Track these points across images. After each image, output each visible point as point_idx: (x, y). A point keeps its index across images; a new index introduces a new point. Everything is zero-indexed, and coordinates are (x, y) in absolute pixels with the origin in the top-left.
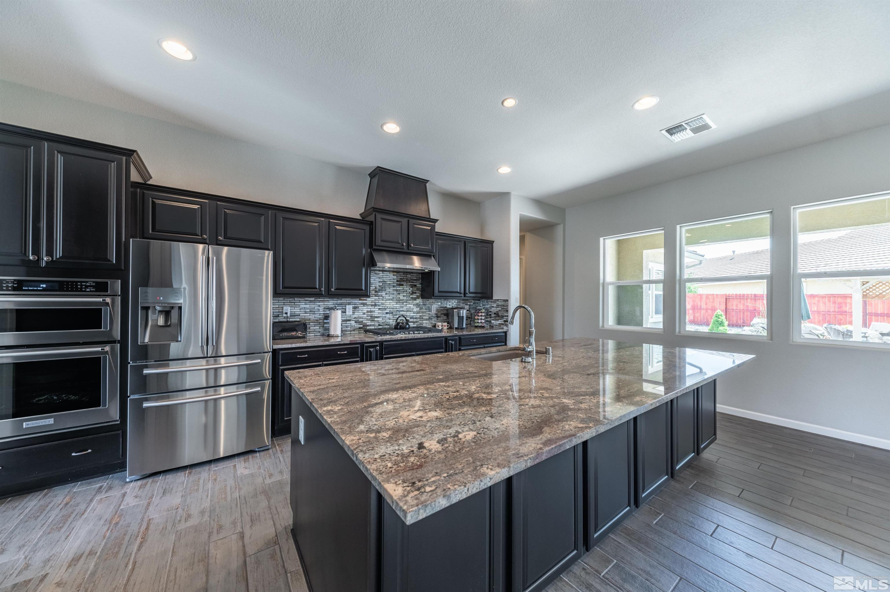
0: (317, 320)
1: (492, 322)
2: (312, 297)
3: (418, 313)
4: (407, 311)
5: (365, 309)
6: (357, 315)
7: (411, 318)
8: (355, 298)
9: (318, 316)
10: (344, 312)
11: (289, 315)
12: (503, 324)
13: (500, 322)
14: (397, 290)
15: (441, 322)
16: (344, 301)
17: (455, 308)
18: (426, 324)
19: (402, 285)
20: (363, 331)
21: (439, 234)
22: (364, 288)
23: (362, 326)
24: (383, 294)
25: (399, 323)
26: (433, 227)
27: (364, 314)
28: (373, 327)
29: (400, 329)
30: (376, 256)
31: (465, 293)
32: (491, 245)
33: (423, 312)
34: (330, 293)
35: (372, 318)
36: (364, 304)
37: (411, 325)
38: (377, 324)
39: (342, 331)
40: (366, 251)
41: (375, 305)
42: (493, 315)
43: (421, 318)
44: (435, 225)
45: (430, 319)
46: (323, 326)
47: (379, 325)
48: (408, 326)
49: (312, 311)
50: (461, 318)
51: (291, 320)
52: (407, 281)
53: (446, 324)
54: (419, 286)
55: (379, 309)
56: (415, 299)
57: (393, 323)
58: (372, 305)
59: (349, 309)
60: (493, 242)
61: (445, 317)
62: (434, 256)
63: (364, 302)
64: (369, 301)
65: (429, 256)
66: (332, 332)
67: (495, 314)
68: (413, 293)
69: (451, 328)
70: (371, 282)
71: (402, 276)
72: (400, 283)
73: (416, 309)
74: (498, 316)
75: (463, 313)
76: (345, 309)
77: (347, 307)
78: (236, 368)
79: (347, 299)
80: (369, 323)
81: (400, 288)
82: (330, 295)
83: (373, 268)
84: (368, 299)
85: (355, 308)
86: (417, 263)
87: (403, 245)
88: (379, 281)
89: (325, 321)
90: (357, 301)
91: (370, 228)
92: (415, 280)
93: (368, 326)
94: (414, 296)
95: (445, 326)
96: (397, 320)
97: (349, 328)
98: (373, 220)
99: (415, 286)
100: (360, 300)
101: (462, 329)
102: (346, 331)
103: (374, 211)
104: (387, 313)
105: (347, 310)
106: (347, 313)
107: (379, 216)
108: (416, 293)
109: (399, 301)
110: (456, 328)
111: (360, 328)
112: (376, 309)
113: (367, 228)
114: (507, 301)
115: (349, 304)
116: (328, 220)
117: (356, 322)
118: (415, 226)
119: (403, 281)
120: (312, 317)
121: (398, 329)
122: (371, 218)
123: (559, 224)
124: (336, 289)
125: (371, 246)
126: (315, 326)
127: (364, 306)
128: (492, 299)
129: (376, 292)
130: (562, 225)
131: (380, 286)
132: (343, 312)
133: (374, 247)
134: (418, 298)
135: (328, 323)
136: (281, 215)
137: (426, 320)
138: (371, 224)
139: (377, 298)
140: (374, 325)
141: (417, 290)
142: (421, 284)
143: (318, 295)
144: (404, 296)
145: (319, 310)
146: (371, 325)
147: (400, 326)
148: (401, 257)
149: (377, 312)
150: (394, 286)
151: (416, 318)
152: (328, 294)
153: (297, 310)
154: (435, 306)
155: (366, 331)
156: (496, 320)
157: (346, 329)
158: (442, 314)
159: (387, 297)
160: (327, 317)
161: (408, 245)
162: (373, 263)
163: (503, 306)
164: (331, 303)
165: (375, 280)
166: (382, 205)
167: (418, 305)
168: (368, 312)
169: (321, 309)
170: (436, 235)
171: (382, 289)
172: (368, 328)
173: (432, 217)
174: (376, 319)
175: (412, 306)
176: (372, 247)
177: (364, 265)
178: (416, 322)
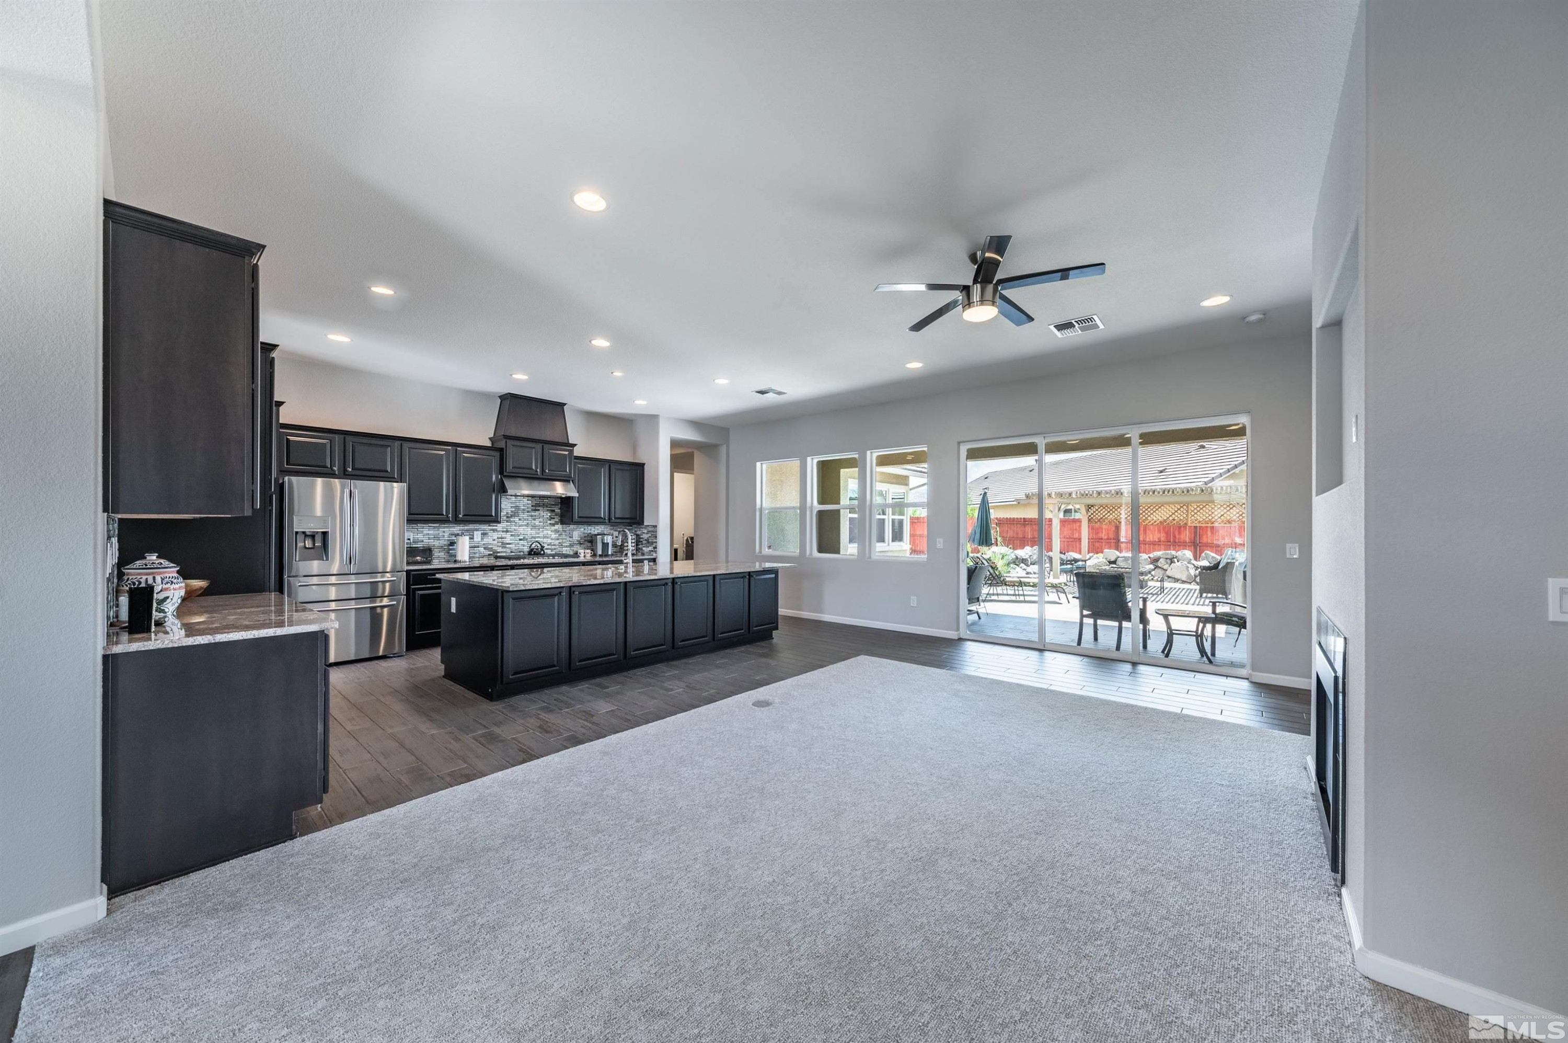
0: (442, 547)
1: (644, 549)
2: (436, 523)
3: (558, 539)
4: (544, 537)
5: (495, 535)
6: (486, 541)
7: (548, 545)
8: (484, 524)
9: (443, 542)
10: (472, 538)
11: (412, 541)
12: (652, 551)
13: (651, 548)
14: (532, 516)
15: (585, 549)
16: (471, 527)
17: (599, 534)
18: (566, 551)
19: (539, 510)
20: (492, 558)
21: (577, 458)
22: (494, 514)
23: (492, 553)
24: (516, 519)
25: (533, 549)
26: (571, 452)
27: (494, 540)
28: (505, 554)
29: (534, 554)
30: (508, 483)
31: (610, 519)
32: (641, 468)
33: (563, 539)
34: (458, 519)
35: (504, 545)
36: (494, 530)
37: (549, 552)
38: (509, 551)
39: (470, 558)
40: (497, 477)
41: (507, 531)
42: (644, 542)
43: (561, 545)
44: (573, 450)
45: (571, 546)
46: (448, 553)
47: (511, 552)
48: (542, 552)
49: (436, 538)
50: (605, 545)
51: (414, 546)
52: (544, 505)
53: (589, 551)
54: (558, 511)
55: (511, 535)
56: (553, 525)
57: (526, 549)
58: (503, 532)
59: (477, 536)
60: (644, 464)
61: (589, 544)
62: (572, 481)
63: (494, 527)
64: (500, 527)
65: (568, 481)
66: (459, 558)
67: (646, 540)
68: (551, 518)
69: (594, 555)
70: (502, 507)
71: (538, 501)
72: (535, 508)
73: (554, 536)
74: (648, 542)
75: (607, 540)
76: (473, 535)
77: (475, 533)
78: (354, 585)
79: (475, 525)
80: (500, 549)
81: (537, 513)
82: (457, 521)
83: (505, 494)
84: (499, 525)
85: (484, 534)
86: (559, 489)
87: (536, 471)
88: (511, 507)
89: (451, 547)
90: (485, 527)
91: (500, 454)
92: (553, 505)
93: (499, 552)
94: (552, 522)
95: (588, 553)
96: (530, 547)
97: (477, 555)
98: (504, 447)
99: (554, 511)
100: (489, 526)
101: (607, 555)
102: (474, 557)
103: (505, 438)
104: (520, 540)
105: (475, 536)
106: (475, 539)
107: (510, 442)
108: (554, 518)
109: (534, 527)
110: (600, 555)
111: (489, 555)
112: (508, 535)
113: (497, 454)
114: (655, 526)
115: (477, 530)
116: (455, 448)
117: (485, 548)
118: (551, 451)
119: (539, 506)
120: (436, 543)
121: (531, 555)
122: (502, 444)
123: (722, 445)
124: (464, 515)
125: (501, 471)
126: (440, 552)
127: (494, 532)
128: (643, 525)
129: (508, 517)
130: (725, 446)
131: (512, 512)
132: (470, 538)
133: (505, 474)
134: (556, 523)
135: (454, 549)
136: (406, 445)
137: (567, 547)
138: (501, 450)
139: (509, 523)
140: (505, 552)
141: (556, 515)
142: (560, 509)
143: (445, 521)
144: (540, 522)
145: (444, 536)
146: (502, 552)
147: (535, 552)
148: (536, 483)
149: (508, 538)
150: (528, 512)
151: (554, 545)
152: (456, 520)
153: (420, 536)
154: (578, 532)
155: (497, 557)
156: (648, 547)
157: (474, 555)
158: (585, 541)
159: (521, 523)
160: (452, 543)
161: (543, 471)
162: (503, 490)
163: (653, 531)
164: (457, 529)
165: (506, 505)
166: (513, 432)
167: (556, 531)
168: (498, 538)
169: (446, 535)
170: (575, 459)
171: (515, 514)
172: (498, 554)
173: (571, 442)
174: (507, 546)
175: (549, 532)
176: (503, 473)
177: (494, 491)
178: (555, 549)
